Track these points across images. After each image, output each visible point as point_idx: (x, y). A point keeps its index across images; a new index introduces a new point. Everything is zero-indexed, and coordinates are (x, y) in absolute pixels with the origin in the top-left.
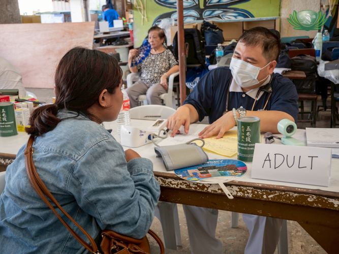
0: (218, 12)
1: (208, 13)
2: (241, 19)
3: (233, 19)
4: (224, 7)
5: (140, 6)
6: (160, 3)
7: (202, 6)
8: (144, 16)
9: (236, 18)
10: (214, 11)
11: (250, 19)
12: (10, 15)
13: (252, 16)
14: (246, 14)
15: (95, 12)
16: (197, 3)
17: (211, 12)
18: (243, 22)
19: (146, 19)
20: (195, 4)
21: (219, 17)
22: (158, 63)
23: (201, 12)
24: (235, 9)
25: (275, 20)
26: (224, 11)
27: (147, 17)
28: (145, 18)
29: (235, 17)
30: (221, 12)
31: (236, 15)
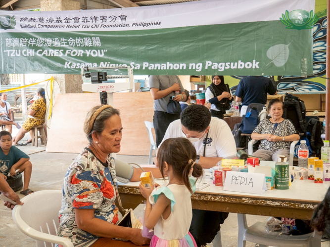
0: (292, 85)
1: (282, 85)
2: (315, 91)
3: (307, 91)
4: (298, 80)
7: (276, 80)
9: (311, 91)
10: (288, 84)
11: (325, 92)
12: (75, 85)
14: (320, 87)
15: (137, 81)
16: (272, 76)
17: (285, 84)
18: (321, 94)
20: (269, 77)
21: (293, 89)
22: (277, 132)
23: (275, 84)
24: (309, 83)
26: (299, 84)
29: (309, 89)
30: (296, 84)
31: (311, 87)
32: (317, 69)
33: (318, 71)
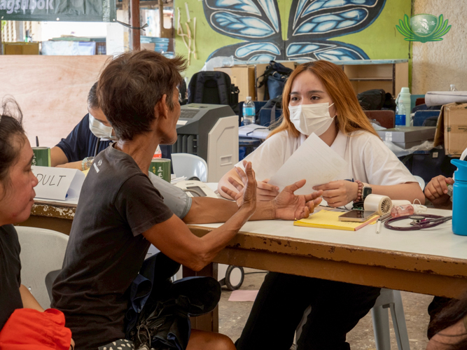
0: (310, 48)
1: (294, 49)
2: (347, 60)
3: (334, 60)
4: (320, 39)
5: (187, 34)
6: (218, 28)
7: (285, 37)
8: (191, 50)
9: (340, 59)
10: (304, 46)
11: (363, 62)
13: (366, 57)
14: (355, 52)
16: (278, 31)
17: (300, 47)
18: (343, 65)
19: (194, 55)
20: (274, 33)
21: (312, 55)
23: (283, 46)
24: (338, 44)
25: (394, 65)
26: (321, 47)
27: (197, 52)
28: (193, 52)
29: (338, 56)
30: (316, 47)
31: (340, 53)
32: (351, 19)
33: (352, 22)
